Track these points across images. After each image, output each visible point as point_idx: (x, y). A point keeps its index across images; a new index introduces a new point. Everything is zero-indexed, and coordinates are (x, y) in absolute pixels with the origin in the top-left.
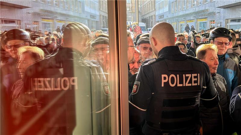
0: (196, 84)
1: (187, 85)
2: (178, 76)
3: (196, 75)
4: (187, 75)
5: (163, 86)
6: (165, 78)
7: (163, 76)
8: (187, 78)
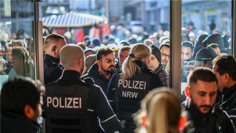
0: (77, 107)
1: (68, 107)
2: (60, 99)
3: (77, 99)
4: (69, 99)
5: (48, 106)
6: (49, 100)
7: (48, 98)
8: (68, 101)
